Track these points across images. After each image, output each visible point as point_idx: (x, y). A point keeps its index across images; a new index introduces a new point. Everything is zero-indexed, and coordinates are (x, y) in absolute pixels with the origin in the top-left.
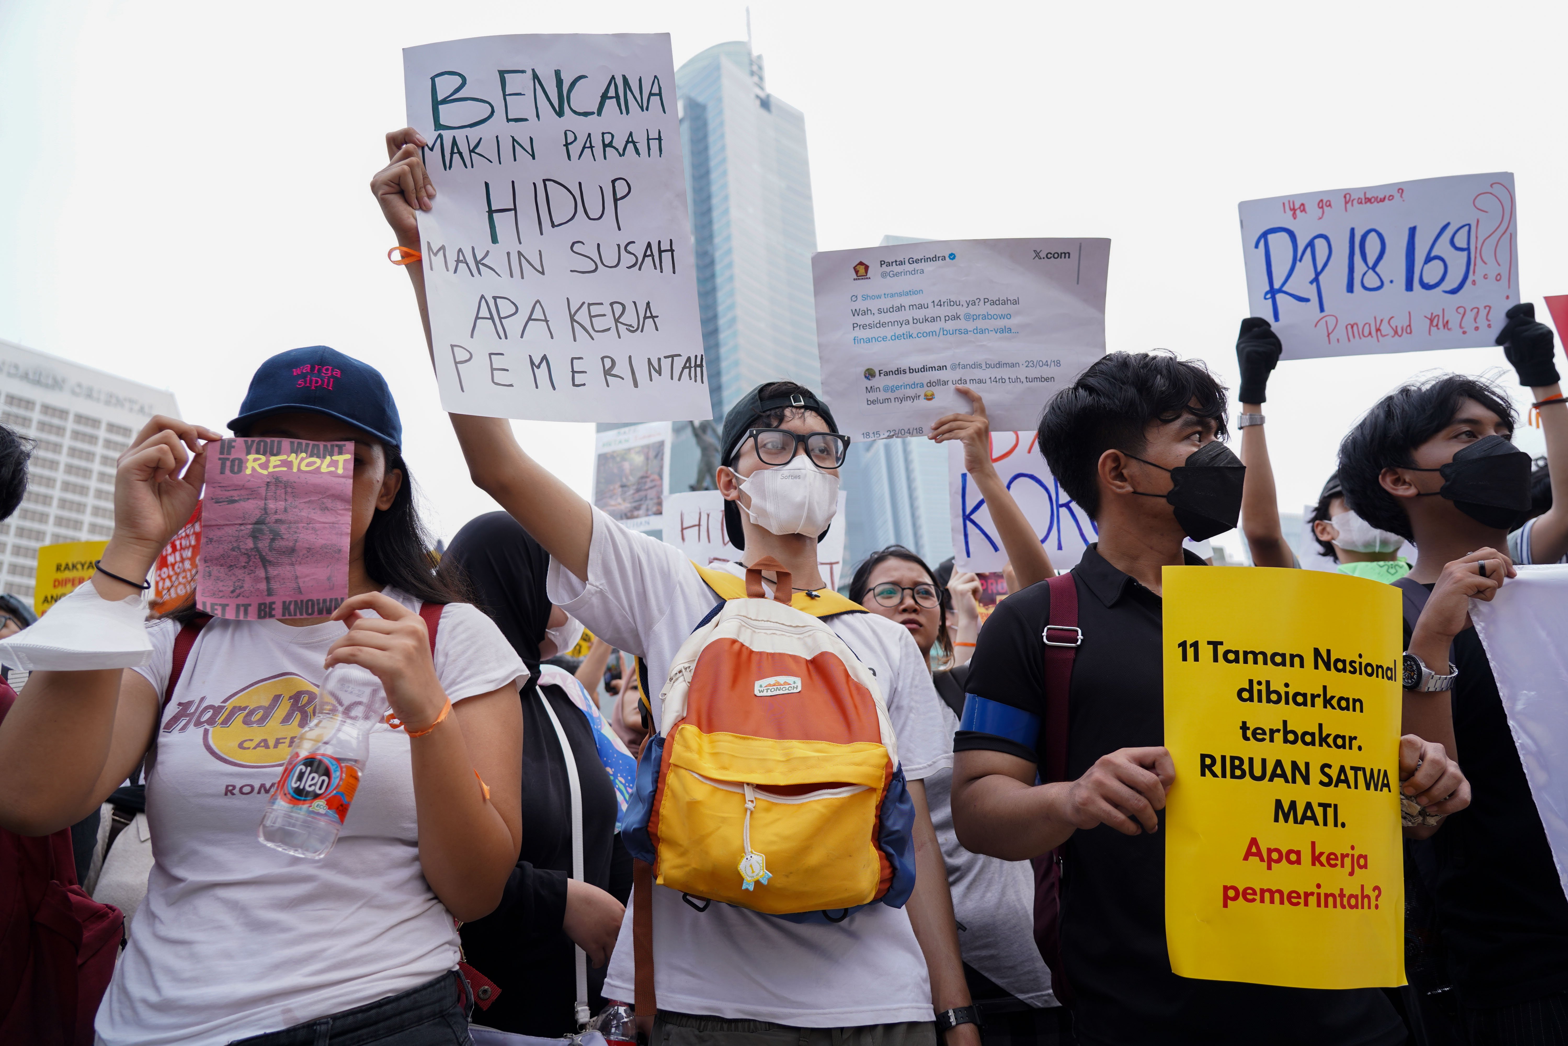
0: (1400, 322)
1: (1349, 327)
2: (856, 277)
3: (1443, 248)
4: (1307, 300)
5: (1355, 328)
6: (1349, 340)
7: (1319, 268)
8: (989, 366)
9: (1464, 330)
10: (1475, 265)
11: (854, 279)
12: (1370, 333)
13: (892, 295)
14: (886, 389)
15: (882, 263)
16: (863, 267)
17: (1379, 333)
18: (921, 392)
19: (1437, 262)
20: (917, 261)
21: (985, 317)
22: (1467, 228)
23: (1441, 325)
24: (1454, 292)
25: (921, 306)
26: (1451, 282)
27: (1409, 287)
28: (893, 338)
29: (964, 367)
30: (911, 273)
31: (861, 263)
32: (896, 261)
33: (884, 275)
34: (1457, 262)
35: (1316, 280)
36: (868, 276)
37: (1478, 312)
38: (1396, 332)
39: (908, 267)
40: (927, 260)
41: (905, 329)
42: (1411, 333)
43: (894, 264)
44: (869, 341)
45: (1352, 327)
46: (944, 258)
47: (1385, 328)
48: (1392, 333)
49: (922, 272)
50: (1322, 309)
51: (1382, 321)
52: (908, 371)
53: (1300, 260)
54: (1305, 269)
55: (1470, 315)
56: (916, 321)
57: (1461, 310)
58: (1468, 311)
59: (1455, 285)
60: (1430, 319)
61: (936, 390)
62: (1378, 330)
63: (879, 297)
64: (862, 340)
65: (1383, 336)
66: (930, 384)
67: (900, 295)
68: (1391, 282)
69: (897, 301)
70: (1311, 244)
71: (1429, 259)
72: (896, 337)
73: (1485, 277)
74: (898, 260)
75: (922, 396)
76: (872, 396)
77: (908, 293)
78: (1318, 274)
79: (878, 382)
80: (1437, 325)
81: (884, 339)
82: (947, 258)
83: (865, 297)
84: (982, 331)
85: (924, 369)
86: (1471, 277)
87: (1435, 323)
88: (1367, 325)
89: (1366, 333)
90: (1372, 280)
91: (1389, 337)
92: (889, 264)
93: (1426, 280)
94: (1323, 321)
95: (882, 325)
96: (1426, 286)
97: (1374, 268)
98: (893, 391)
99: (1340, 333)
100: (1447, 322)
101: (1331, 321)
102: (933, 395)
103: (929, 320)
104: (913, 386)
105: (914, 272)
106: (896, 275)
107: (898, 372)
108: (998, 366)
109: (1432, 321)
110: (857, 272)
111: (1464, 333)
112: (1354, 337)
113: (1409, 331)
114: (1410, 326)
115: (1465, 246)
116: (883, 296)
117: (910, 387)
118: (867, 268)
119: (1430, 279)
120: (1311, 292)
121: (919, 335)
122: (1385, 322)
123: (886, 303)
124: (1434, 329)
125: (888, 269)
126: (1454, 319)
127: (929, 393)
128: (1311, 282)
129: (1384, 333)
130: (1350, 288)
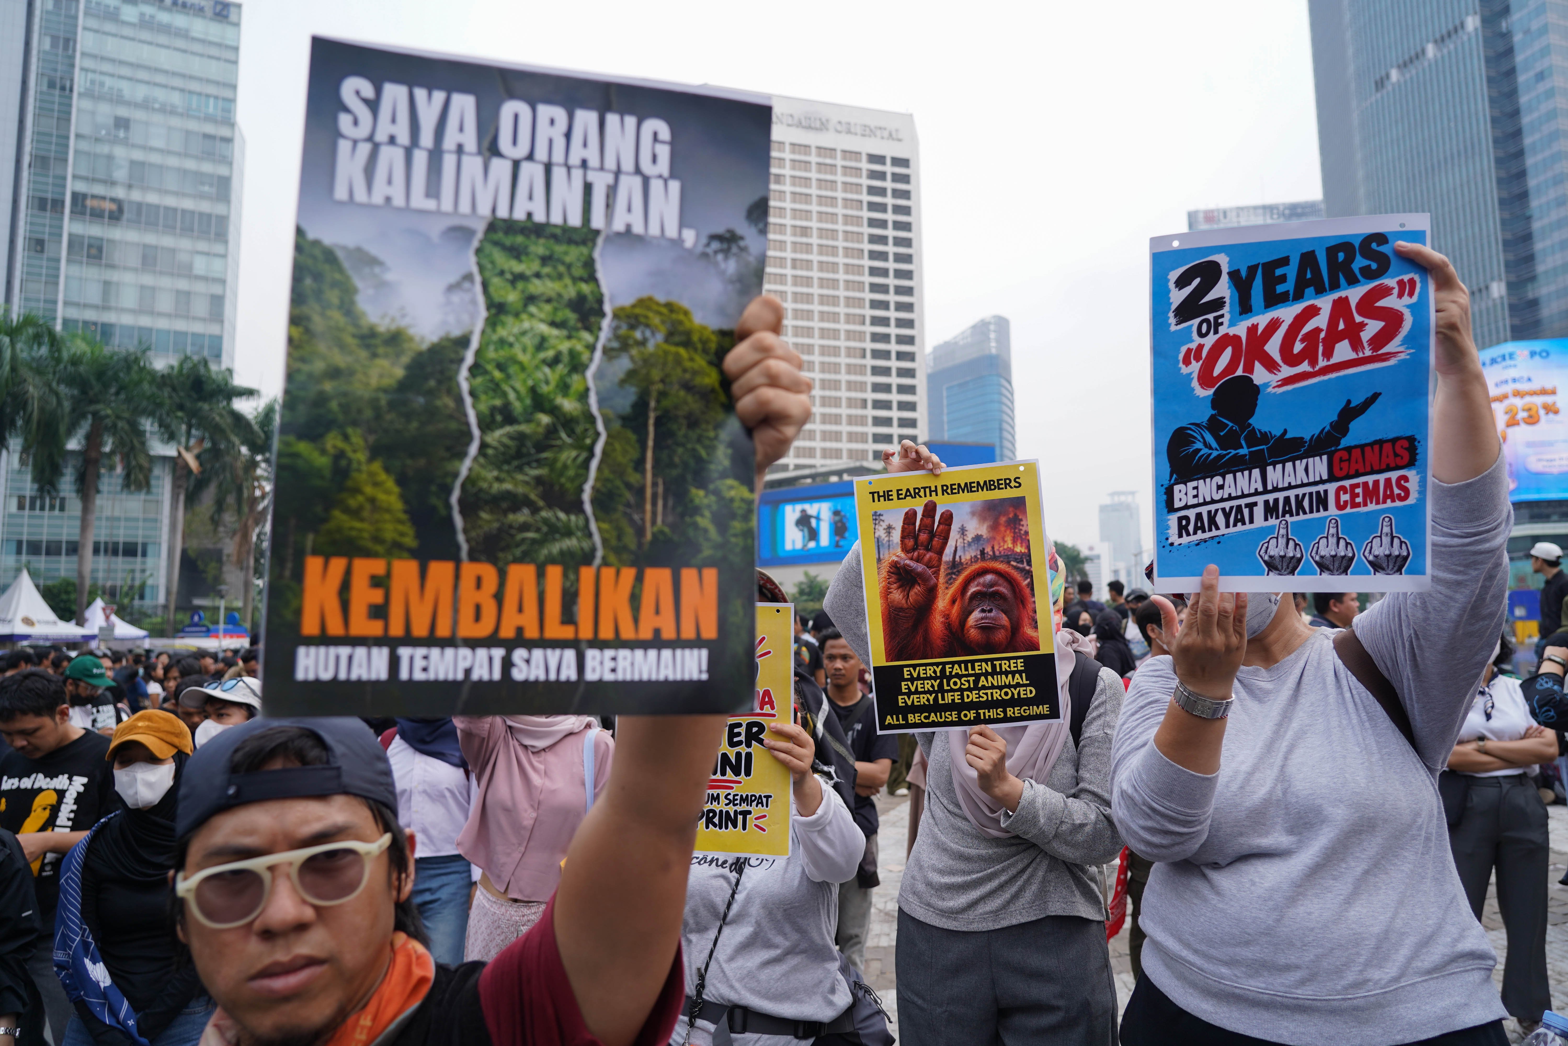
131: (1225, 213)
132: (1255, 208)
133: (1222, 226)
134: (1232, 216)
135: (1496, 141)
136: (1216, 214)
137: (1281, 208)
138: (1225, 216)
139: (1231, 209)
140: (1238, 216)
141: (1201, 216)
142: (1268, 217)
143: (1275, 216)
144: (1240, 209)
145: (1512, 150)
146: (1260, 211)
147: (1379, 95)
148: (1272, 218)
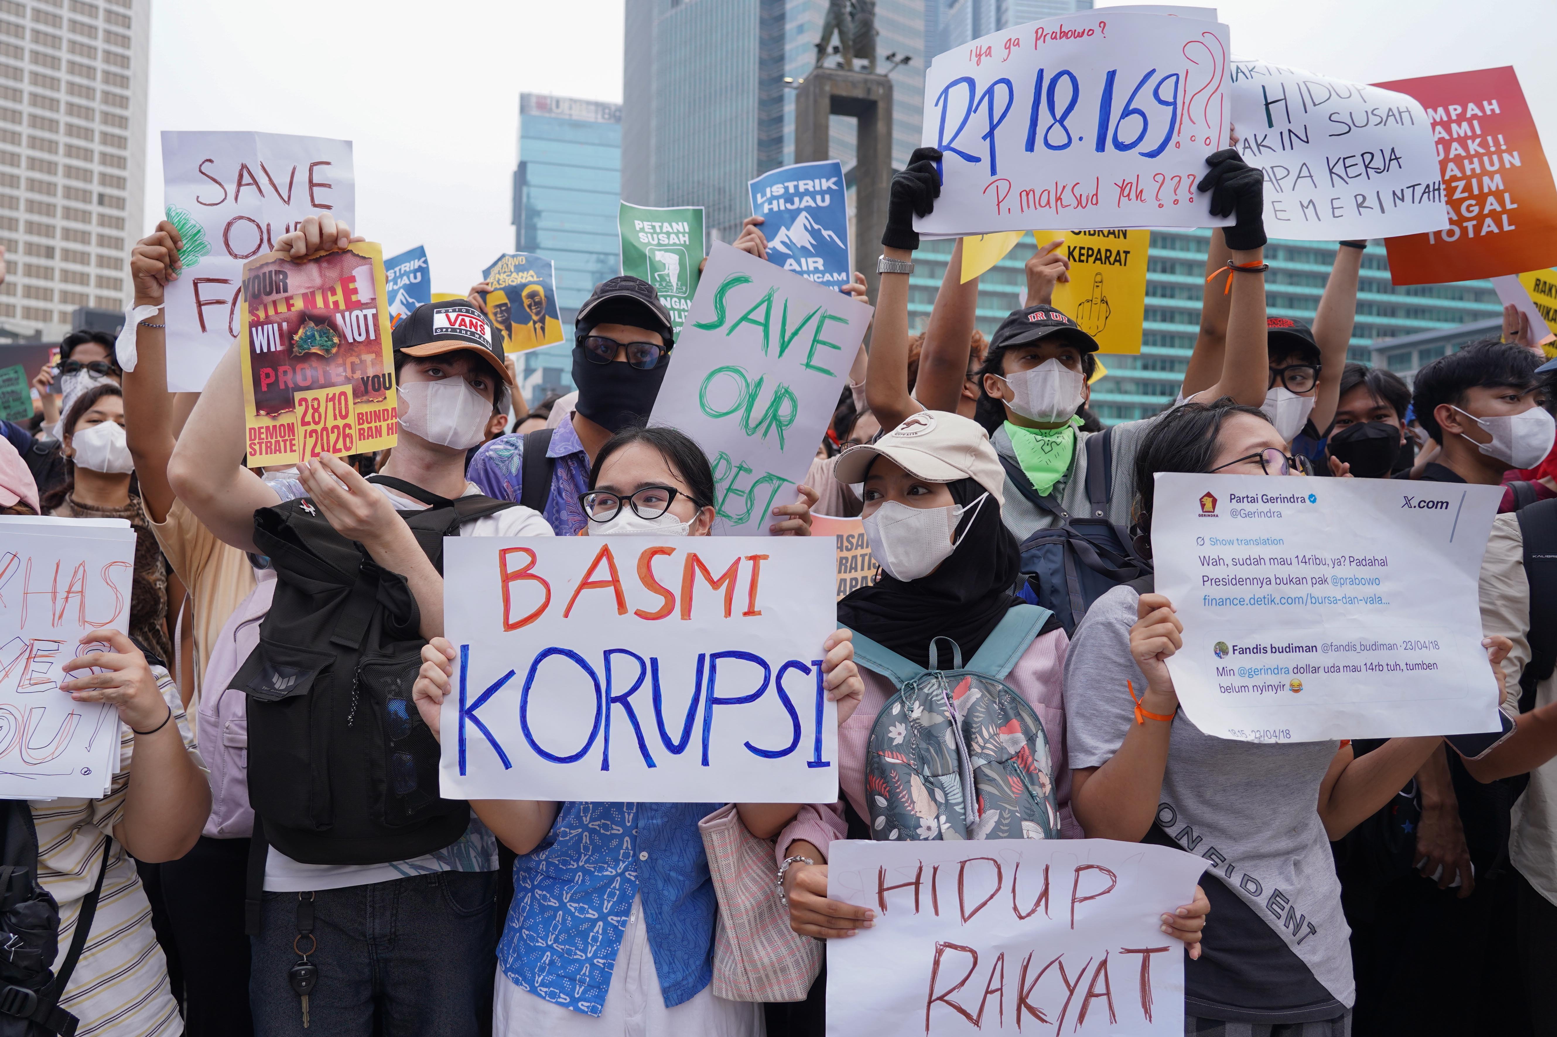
0: (1086, 189)
1: (1024, 194)
2: (1201, 513)
3: (1144, 100)
4: (978, 160)
5: (1031, 195)
6: (1022, 211)
7: (996, 119)
8: (1365, 648)
9: (1161, 202)
10: (1181, 124)
11: (1200, 516)
12: (1048, 203)
13: (1247, 542)
14: (1243, 672)
15: (1232, 497)
16: (1211, 499)
17: (1059, 202)
18: (1287, 679)
19: (1137, 117)
20: (1272, 500)
21: (1353, 581)
22: (1174, 78)
23: (1133, 195)
24: (1152, 155)
25: (1283, 562)
26: (1151, 143)
27: (1101, 146)
28: (1252, 601)
29: (1338, 649)
30: (1266, 515)
31: (1209, 495)
32: (1247, 497)
33: (1234, 513)
34: (1159, 117)
35: (990, 135)
36: (1215, 513)
37: (1180, 181)
38: (1080, 203)
39: (1261, 506)
40: (1284, 499)
41: (1267, 590)
42: (1096, 204)
43: (1245, 499)
44: (1222, 602)
45: (1028, 194)
46: (1303, 500)
47: (1068, 197)
48: (1075, 203)
49: (1280, 515)
50: (993, 171)
51: (1064, 187)
52: (1269, 649)
53: (975, 112)
54: (980, 121)
55: (1169, 185)
56: (1280, 581)
57: (1159, 178)
58: (1168, 179)
59: (1155, 146)
60: (1121, 188)
61: (1306, 679)
62: (1059, 199)
63: (1231, 542)
64: (1214, 601)
65: (1063, 206)
66: (1297, 670)
67: (1257, 542)
68: (1081, 139)
69: (1255, 551)
70: (990, 92)
71: (1127, 113)
72: (1256, 601)
73: (1192, 139)
74: (1250, 496)
75: (1287, 687)
76: (1226, 681)
77: (1266, 542)
78: (993, 128)
79: (1232, 661)
80: (1128, 195)
81: (1241, 601)
82: (1307, 500)
83: (1215, 542)
84: (1351, 601)
85: (1290, 649)
86: (1175, 138)
87: (1126, 192)
88: (1046, 192)
89: (1043, 203)
90: (1057, 136)
91: (1072, 207)
92: (1240, 500)
93: (1120, 139)
94: (994, 186)
95: (1240, 581)
96: (1120, 146)
97: (1061, 122)
98: (1250, 676)
99: (1013, 201)
100: (1141, 191)
101: (1003, 186)
102: (1300, 685)
103: (1294, 580)
104: (1276, 671)
105: (1270, 514)
106: (1249, 515)
107: (1257, 650)
108: (1374, 647)
109: (1123, 189)
110: (1203, 506)
111: (1161, 206)
112: (1029, 207)
113: (1094, 202)
114: (1096, 195)
115: (1171, 100)
116: (1235, 542)
117: (1273, 672)
118: (1214, 501)
119: (1126, 138)
120: (982, 150)
121: (1283, 601)
122: (1068, 190)
123: (1242, 552)
124: (1124, 200)
125: (1239, 506)
126: (1149, 188)
127: (1296, 683)
128: (984, 138)
129: (1064, 203)
130: (1030, 146)
131: (558, 102)
132: (589, 103)
133: (553, 115)
134: (564, 107)
135: (761, 83)
136: (549, 101)
137: (613, 108)
138: (558, 106)
139: (565, 100)
140: (570, 108)
141: (533, 101)
142: (599, 116)
143: (607, 116)
144: (573, 101)
145: (775, 95)
146: (593, 108)
147: (674, 11)
148: (603, 117)
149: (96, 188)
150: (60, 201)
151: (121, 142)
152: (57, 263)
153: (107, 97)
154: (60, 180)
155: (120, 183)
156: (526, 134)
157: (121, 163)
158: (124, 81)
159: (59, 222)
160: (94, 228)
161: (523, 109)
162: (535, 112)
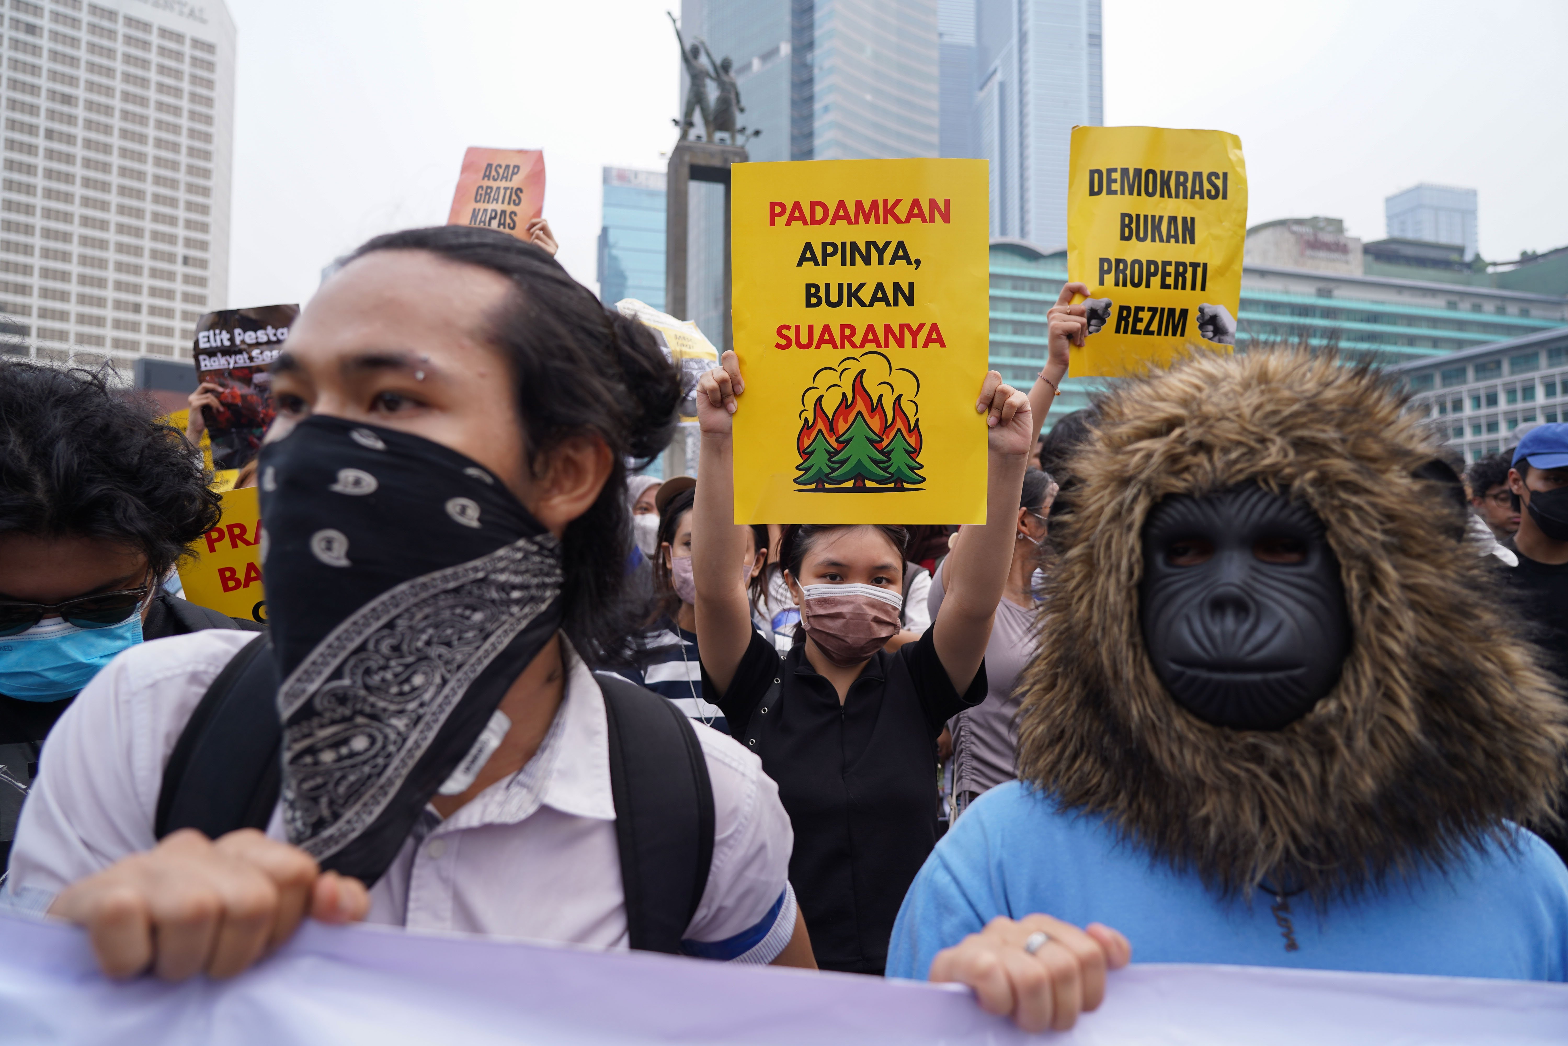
141: (614, 173)
149: (180, 250)
150: (146, 262)
151: (204, 209)
152: (144, 318)
153: (192, 170)
154: (147, 244)
155: (203, 246)
156: (608, 202)
157: (204, 228)
158: (207, 155)
159: (146, 281)
160: (179, 287)
161: (606, 179)
162: (615, 183)
